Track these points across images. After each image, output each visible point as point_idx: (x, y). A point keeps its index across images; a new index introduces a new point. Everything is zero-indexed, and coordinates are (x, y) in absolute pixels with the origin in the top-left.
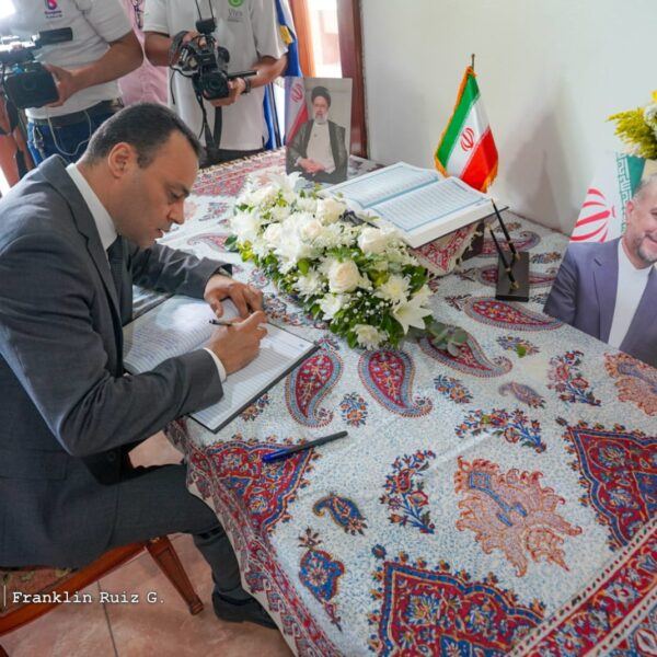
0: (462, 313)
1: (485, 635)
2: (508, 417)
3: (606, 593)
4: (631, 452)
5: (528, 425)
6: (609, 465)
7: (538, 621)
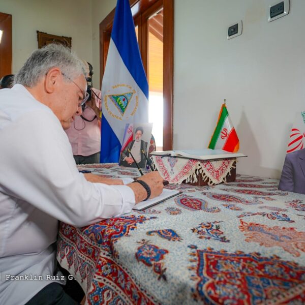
0: (230, 192)
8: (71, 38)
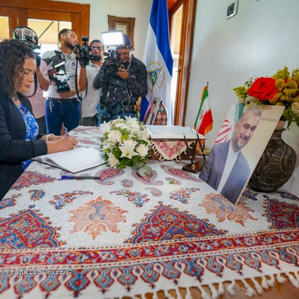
1: (29, 240)
2: (139, 194)
3: (100, 253)
4: (181, 219)
6: (164, 219)
7: (56, 246)
8: (134, 19)
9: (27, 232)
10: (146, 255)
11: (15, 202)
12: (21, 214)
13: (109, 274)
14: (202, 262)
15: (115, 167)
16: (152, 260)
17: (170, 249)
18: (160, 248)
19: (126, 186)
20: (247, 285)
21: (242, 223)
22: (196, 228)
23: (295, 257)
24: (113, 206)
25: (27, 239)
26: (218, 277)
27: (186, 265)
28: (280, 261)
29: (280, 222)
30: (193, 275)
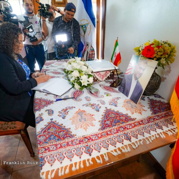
0: (101, 87)
1: (60, 136)
2: (96, 105)
3: (91, 137)
4: (117, 115)
5: (99, 107)
6: (110, 117)
7: (73, 137)
9: (58, 133)
10: (109, 135)
11: (43, 118)
12: (49, 124)
13: (98, 145)
14: (129, 134)
15: (79, 90)
16: (111, 136)
17: (117, 130)
18: (113, 130)
19: (88, 101)
20: (146, 140)
21: (141, 113)
22: (124, 119)
23: (162, 126)
24: (87, 113)
25: (59, 136)
26: (136, 139)
27: (124, 136)
28: (156, 129)
29: (156, 110)
30: (128, 140)
